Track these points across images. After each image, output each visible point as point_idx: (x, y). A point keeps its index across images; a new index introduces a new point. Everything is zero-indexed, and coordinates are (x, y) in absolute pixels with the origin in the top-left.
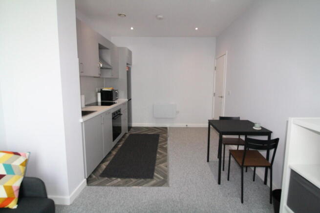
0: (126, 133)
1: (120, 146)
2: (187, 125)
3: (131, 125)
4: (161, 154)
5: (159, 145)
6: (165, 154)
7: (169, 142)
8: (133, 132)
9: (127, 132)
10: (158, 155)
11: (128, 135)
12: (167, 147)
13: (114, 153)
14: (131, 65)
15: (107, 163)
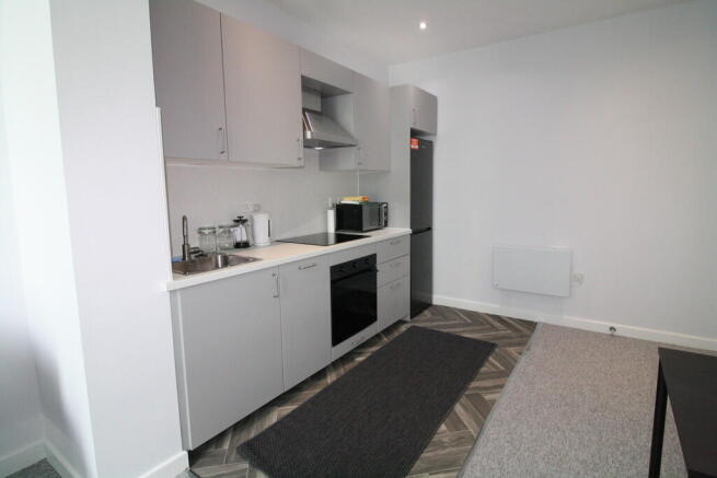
0: (401, 322)
1: (360, 359)
2: (612, 328)
3: (431, 299)
4: (458, 424)
5: (474, 384)
6: (472, 429)
7: (513, 381)
8: (425, 321)
9: (408, 319)
10: (443, 427)
11: (403, 328)
12: (493, 402)
13: (331, 378)
14: (435, 134)
15: (287, 409)
